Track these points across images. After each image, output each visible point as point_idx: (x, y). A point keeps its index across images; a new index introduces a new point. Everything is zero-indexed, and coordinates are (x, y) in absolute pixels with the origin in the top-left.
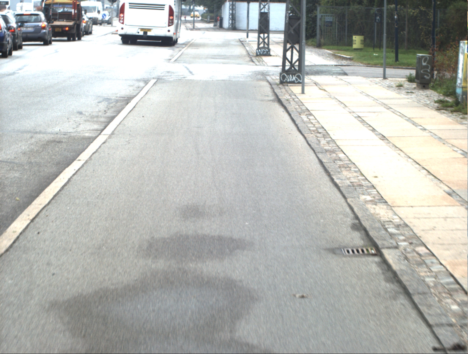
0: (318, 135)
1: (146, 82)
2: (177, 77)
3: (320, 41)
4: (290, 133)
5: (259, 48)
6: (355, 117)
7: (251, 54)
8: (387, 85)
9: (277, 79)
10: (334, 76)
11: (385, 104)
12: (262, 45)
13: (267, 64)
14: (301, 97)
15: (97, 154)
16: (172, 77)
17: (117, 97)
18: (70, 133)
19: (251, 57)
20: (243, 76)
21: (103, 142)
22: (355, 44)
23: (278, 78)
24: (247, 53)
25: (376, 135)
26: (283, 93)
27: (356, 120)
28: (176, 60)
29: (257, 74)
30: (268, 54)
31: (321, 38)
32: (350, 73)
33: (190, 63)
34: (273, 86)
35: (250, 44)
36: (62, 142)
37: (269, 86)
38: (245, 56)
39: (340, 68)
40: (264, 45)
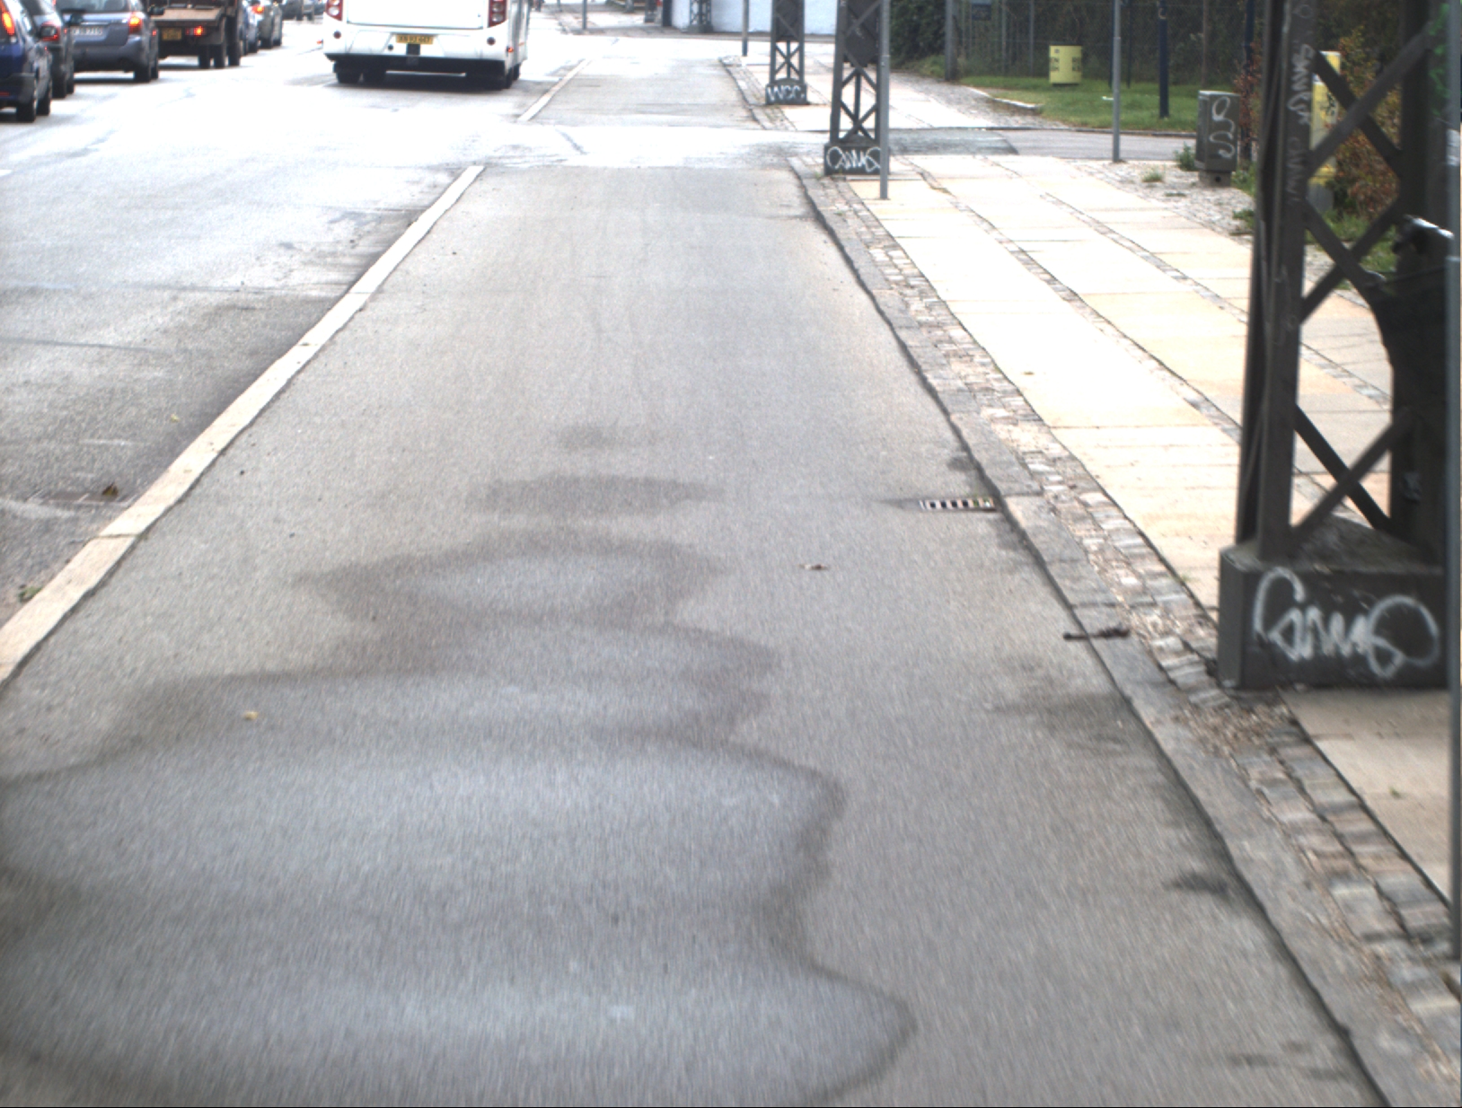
0: (908, 292)
1: (455, 172)
2: (541, 158)
3: (954, 62)
4: (836, 287)
5: (773, 83)
6: (1012, 252)
7: (752, 100)
8: (1121, 177)
9: (818, 165)
10: (979, 157)
11: (1098, 222)
12: (782, 75)
13: (794, 126)
14: (879, 208)
15: (346, 333)
16: (527, 159)
17: (378, 210)
18: (269, 289)
19: (752, 107)
20: (723, 156)
21: (358, 308)
22: (1057, 69)
23: (821, 161)
24: (740, 97)
25: (1056, 290)
26: (831, 200)
27: (1012, 258)
28: (534, 117)
29: (763, 152)
30: (800, 100)
31: (959, 54)
32: (1026, 148)
33: (575, 124)
34: (805, 182)
35: (751, 73)
36: (254, 309)
37: (796, 181)
38: (734, 106)
39: (1000, 135)
40: (789, 73)
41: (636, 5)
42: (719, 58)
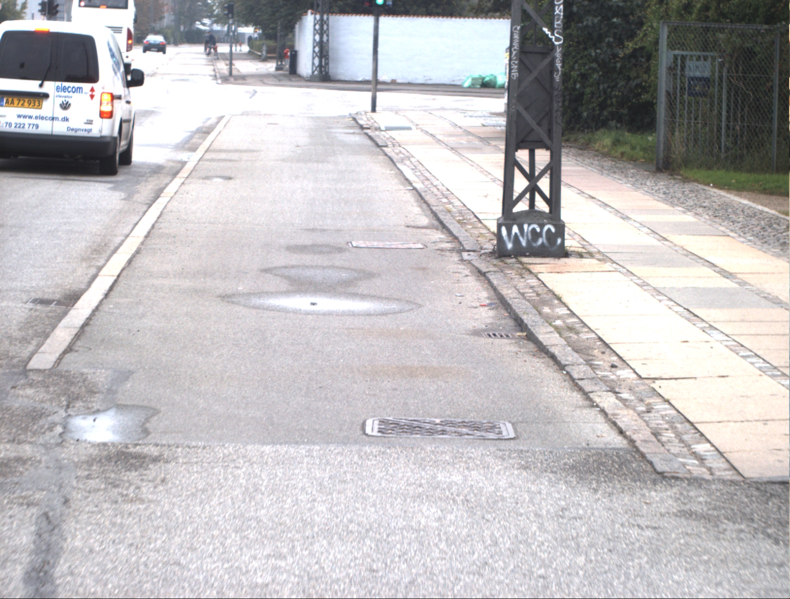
41: (269, 55)
42: (350, 114)
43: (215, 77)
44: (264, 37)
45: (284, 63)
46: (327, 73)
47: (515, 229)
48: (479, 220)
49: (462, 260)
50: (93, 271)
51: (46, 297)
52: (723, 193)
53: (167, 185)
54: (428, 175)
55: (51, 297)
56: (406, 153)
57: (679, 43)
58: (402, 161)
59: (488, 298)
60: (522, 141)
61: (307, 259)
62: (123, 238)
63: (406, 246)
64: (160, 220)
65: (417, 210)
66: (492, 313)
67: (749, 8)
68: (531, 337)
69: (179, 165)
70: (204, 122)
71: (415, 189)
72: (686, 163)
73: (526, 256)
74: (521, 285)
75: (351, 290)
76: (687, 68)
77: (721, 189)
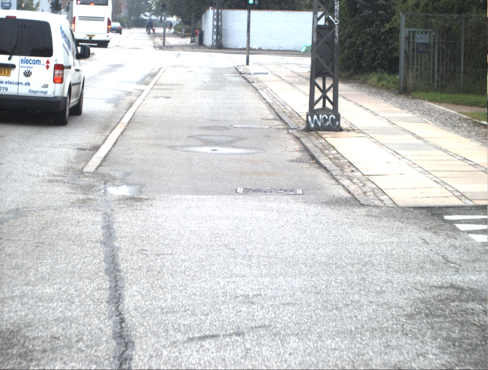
41: (186, 34)
42: (234, 66)
43: (155, 47)
44: (183, 24)
45: (195, 38)
46: (221, 44)
47: (315, 117)
48: (300, 116)
49: (289, 133)
50: (104, 137)
51: (83, 147)
52: (431, 104)
53: (135, 101)
54: (275, 96)
55: (86, 147)
56: (264, 86)
57: (413, 25)
58: (262, 89)
59: (299, 148)
60: (319, 73)
61: (211, 132)
62: (116, 124)
63: (261, 127)
64: (134, 116)
65: (268, 112)
66: (300, 154)
67: (450, 5)
68: (318, 162)
69: (140, 92)
70: (151, 71)
71: (268, 102)
72: (415, 89)
73: (320, 131)
74: (316, 142)
75: (232, 144)
76: (416, 38)
77: (431, 102)
